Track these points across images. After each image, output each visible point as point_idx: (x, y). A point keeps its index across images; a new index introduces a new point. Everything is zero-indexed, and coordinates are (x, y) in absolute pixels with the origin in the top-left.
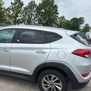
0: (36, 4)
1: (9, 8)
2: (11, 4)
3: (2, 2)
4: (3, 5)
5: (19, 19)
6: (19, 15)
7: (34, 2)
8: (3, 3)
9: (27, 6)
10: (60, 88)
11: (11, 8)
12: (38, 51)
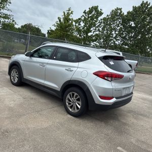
0: (123, 13)
1: (79, 19)
2: (84, 13)
3: (70, 12)
4: (71, 15)
5: (92, 35)
6: (92, 29)
7: (120, 9)
8: (72, 12)
9: (108, 16)
10: (79, 107)
11: (83, 18)
12: (67, 68)
